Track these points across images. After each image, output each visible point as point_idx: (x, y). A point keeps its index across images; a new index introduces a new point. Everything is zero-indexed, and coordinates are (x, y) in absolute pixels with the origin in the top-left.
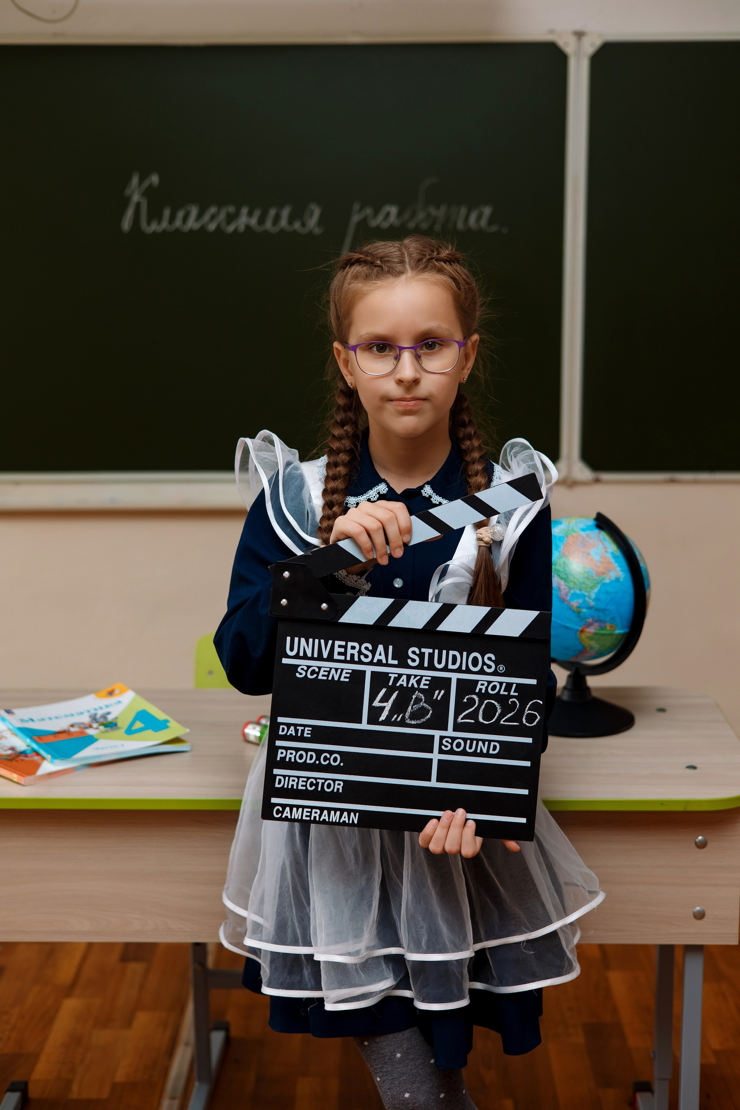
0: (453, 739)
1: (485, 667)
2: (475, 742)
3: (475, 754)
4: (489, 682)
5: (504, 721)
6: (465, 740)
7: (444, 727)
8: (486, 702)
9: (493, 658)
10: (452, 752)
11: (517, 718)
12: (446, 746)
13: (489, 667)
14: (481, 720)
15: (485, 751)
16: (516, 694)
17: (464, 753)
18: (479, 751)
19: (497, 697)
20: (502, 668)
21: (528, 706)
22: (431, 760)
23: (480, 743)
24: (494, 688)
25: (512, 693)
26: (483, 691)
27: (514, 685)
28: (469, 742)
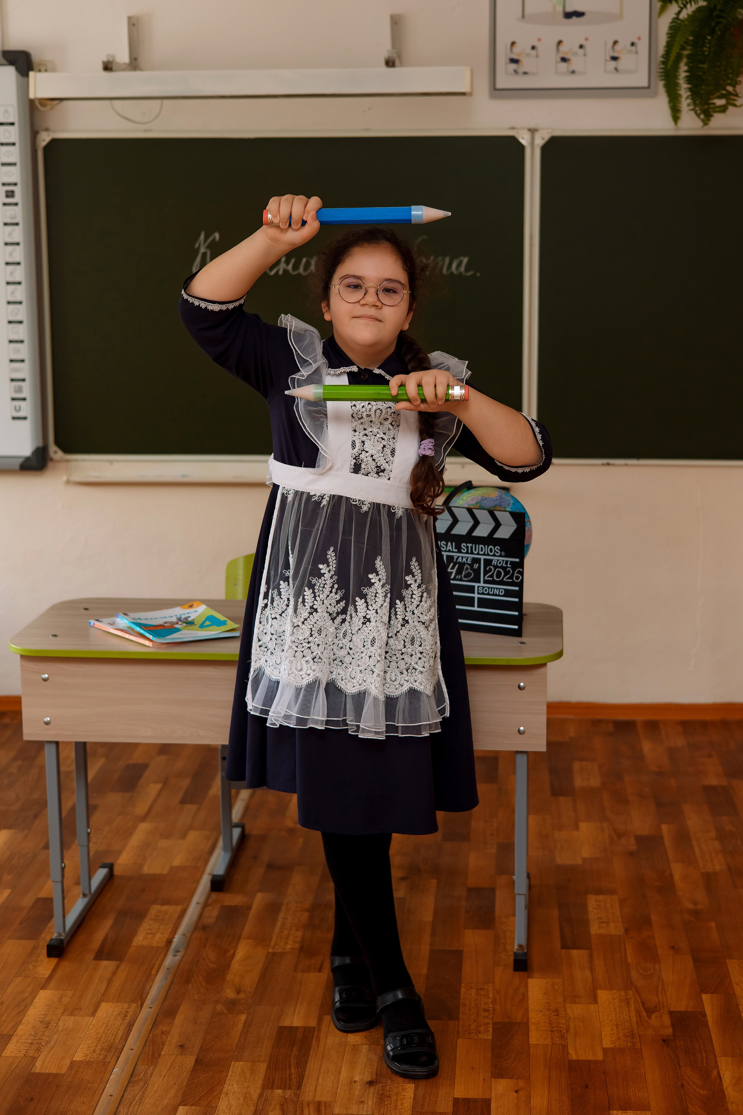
0: (484, 587)
1: (496, 553)
2: (493, 589)
3: (493, 595)
4: (498, 560)
5: (506, 579)
6: (489, 588)
7: (480, 582)
8: (497, 569)
9: (499, 548)
10: (483, 594)
11: (511, 577)
12: (481, 591)
13: (498, 553)
14: (495, 578)
15: (498, 593)
16: (510, 566)
17: (488, 594)
18: (495, 593)
19: (502, 567)
20: (503, 553)
21: (516, 572)
22: (474, 598)
23: (495, 590)
24: (500, 563)
25: (508, 565)
26: (495, 564)
27: (509, 562)
28: (490, 589)
